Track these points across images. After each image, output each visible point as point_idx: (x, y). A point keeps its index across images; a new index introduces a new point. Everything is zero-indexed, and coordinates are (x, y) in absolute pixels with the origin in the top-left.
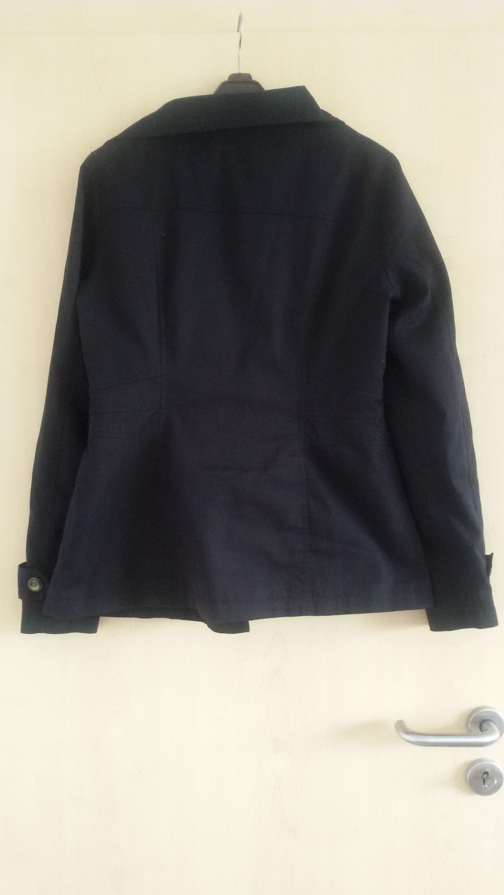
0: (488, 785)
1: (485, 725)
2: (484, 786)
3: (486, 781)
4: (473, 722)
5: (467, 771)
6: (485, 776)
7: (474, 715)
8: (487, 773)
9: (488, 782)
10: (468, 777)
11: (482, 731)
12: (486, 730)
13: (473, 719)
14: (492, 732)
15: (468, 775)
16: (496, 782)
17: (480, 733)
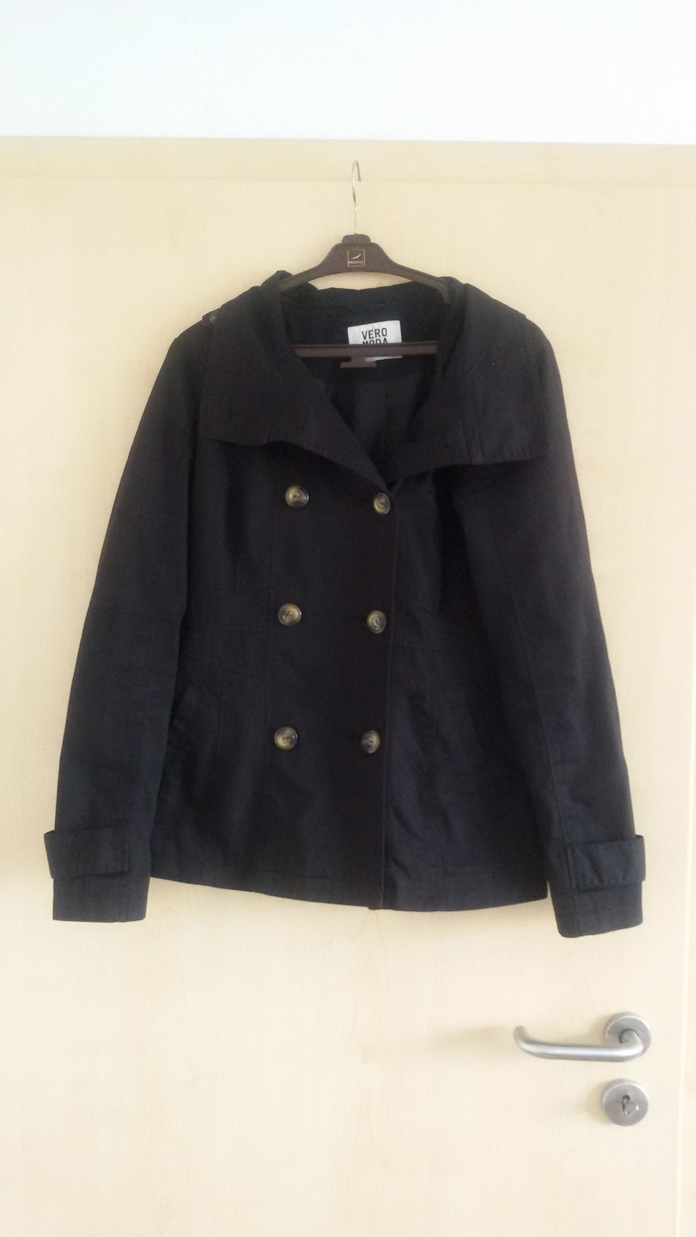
0: (629, 1113)
1: (626, 1036)
2: (623, 1113)
3: (626, 1106)
4: (610, 1032)
5: (603, 1094)
6: (625, 1101)
7: (612, 1024)
8: (627, 1097)
9: (628, 1107)
10: (604, 1103)
11: (621, 1042)
12: (627, 1042)
13: (611, 1028)
14: (634, 1044)
15: (604, 1098)
16: (637, 1108)
17: (619, 1044)
